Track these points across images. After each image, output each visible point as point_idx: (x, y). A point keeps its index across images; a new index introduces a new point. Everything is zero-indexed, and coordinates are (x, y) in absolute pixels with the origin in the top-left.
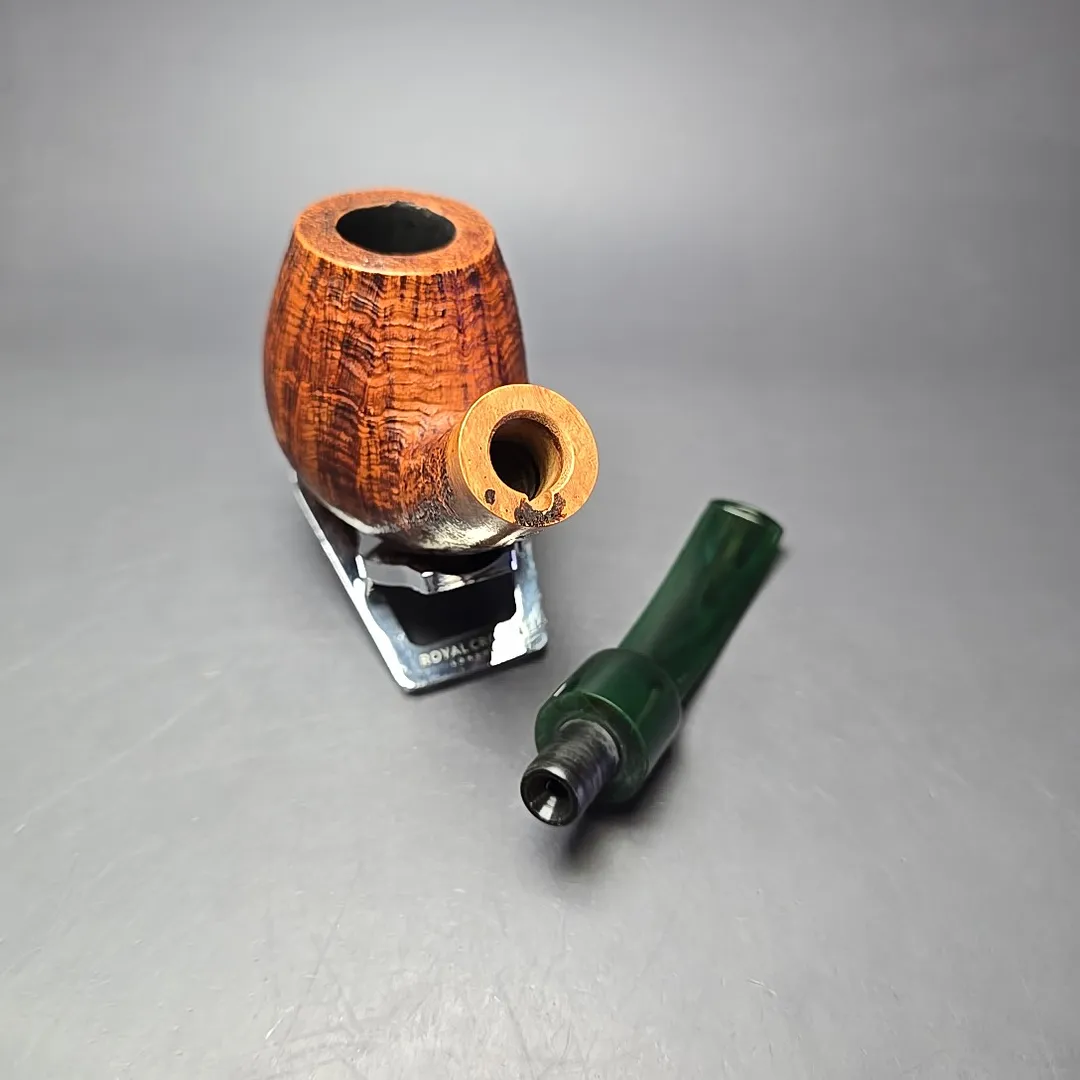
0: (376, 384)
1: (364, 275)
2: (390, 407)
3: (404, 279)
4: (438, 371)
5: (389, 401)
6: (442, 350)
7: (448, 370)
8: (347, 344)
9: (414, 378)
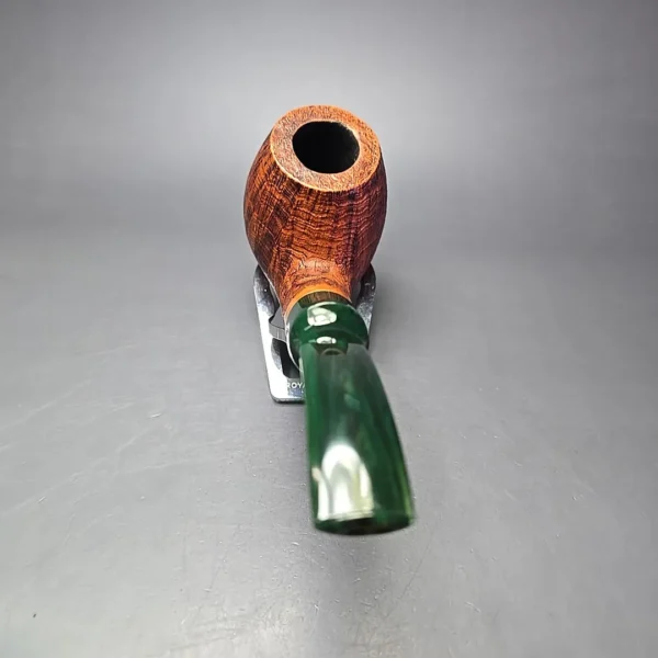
0: (286, 233)
1: (292, 181)
2: (289, 246)
3: (311, 190)
4: (318, 238)
5: (290, 243)
6: (323, 229)
7: (324, 239)
8: (277, 209)
9: (304, 237)
